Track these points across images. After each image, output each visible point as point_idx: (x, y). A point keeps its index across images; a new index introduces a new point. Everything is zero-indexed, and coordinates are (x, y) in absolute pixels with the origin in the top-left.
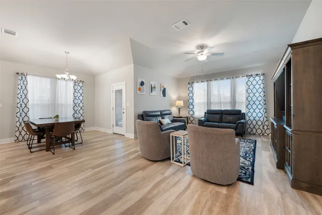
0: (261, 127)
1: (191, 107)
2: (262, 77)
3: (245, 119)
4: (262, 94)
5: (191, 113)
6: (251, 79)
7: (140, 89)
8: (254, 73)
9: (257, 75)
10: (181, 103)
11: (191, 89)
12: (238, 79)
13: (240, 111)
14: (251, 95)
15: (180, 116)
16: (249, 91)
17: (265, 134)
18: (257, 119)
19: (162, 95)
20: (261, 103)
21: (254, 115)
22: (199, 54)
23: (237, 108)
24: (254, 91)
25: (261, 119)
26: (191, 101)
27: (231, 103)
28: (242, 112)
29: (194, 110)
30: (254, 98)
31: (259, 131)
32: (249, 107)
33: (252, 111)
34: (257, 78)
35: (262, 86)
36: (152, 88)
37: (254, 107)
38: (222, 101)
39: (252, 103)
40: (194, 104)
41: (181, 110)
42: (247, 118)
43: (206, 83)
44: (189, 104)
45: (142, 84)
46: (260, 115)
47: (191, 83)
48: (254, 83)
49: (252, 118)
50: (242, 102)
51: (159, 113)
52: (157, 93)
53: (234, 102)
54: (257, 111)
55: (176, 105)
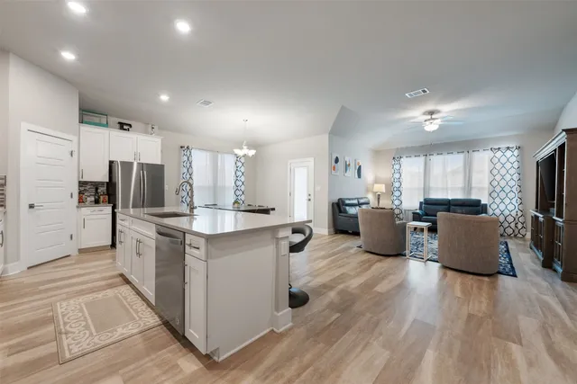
0: (513, 225)
1: (397, 193)
2: (516, 153)
3: (486, 213)
4: (516, 177)
5: (397, 202)
6: (499, 154)
7: (334, 167)
8: (503, 146)
9: (508, 148)
10: (381, 188)
11: (397, 167)
12: (476, 153)
13: (480, 201)
14: (498, 177)
15: (381, 206)
16: (495, 172)
17: (519, 235)
18: (507, 213)
19: (357, 176)
20: (514, 189)
21: (502, 207)
22: (427, 123)
23: (474, 197)
24: (503, 171)
25: (514, 213)
26: (397, 185)
27: (464, 189)
28: (482, 202)
29: (402, 198)
30: (503, 183)
31: (509, 231)
32: (495, 195)
33: (498, 201)
34: (509, 153)
35: (516, 165)
36: (347, 166)
37: (502, 195)
38: (449, 186)
39: (498, 189)
40: (401, 189)
41: (381, 198)
42: (490, 212)
43: (422, 159)
44: (393, 189)
45: (337, 160)
46: (511, 207)
47: (397, 158)
48: (503, 160)
49: (497, 212)
50: (483, 189)
51: (355, 202)
52: (352, 172)
53: (468, 186)
54: (507, 201)
55: (375, 191)
